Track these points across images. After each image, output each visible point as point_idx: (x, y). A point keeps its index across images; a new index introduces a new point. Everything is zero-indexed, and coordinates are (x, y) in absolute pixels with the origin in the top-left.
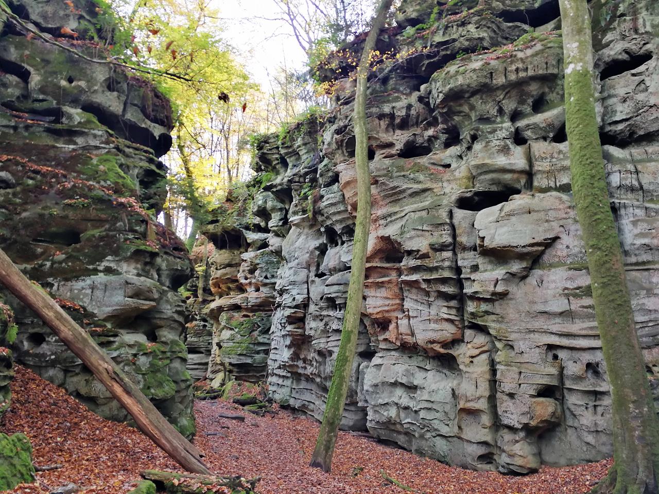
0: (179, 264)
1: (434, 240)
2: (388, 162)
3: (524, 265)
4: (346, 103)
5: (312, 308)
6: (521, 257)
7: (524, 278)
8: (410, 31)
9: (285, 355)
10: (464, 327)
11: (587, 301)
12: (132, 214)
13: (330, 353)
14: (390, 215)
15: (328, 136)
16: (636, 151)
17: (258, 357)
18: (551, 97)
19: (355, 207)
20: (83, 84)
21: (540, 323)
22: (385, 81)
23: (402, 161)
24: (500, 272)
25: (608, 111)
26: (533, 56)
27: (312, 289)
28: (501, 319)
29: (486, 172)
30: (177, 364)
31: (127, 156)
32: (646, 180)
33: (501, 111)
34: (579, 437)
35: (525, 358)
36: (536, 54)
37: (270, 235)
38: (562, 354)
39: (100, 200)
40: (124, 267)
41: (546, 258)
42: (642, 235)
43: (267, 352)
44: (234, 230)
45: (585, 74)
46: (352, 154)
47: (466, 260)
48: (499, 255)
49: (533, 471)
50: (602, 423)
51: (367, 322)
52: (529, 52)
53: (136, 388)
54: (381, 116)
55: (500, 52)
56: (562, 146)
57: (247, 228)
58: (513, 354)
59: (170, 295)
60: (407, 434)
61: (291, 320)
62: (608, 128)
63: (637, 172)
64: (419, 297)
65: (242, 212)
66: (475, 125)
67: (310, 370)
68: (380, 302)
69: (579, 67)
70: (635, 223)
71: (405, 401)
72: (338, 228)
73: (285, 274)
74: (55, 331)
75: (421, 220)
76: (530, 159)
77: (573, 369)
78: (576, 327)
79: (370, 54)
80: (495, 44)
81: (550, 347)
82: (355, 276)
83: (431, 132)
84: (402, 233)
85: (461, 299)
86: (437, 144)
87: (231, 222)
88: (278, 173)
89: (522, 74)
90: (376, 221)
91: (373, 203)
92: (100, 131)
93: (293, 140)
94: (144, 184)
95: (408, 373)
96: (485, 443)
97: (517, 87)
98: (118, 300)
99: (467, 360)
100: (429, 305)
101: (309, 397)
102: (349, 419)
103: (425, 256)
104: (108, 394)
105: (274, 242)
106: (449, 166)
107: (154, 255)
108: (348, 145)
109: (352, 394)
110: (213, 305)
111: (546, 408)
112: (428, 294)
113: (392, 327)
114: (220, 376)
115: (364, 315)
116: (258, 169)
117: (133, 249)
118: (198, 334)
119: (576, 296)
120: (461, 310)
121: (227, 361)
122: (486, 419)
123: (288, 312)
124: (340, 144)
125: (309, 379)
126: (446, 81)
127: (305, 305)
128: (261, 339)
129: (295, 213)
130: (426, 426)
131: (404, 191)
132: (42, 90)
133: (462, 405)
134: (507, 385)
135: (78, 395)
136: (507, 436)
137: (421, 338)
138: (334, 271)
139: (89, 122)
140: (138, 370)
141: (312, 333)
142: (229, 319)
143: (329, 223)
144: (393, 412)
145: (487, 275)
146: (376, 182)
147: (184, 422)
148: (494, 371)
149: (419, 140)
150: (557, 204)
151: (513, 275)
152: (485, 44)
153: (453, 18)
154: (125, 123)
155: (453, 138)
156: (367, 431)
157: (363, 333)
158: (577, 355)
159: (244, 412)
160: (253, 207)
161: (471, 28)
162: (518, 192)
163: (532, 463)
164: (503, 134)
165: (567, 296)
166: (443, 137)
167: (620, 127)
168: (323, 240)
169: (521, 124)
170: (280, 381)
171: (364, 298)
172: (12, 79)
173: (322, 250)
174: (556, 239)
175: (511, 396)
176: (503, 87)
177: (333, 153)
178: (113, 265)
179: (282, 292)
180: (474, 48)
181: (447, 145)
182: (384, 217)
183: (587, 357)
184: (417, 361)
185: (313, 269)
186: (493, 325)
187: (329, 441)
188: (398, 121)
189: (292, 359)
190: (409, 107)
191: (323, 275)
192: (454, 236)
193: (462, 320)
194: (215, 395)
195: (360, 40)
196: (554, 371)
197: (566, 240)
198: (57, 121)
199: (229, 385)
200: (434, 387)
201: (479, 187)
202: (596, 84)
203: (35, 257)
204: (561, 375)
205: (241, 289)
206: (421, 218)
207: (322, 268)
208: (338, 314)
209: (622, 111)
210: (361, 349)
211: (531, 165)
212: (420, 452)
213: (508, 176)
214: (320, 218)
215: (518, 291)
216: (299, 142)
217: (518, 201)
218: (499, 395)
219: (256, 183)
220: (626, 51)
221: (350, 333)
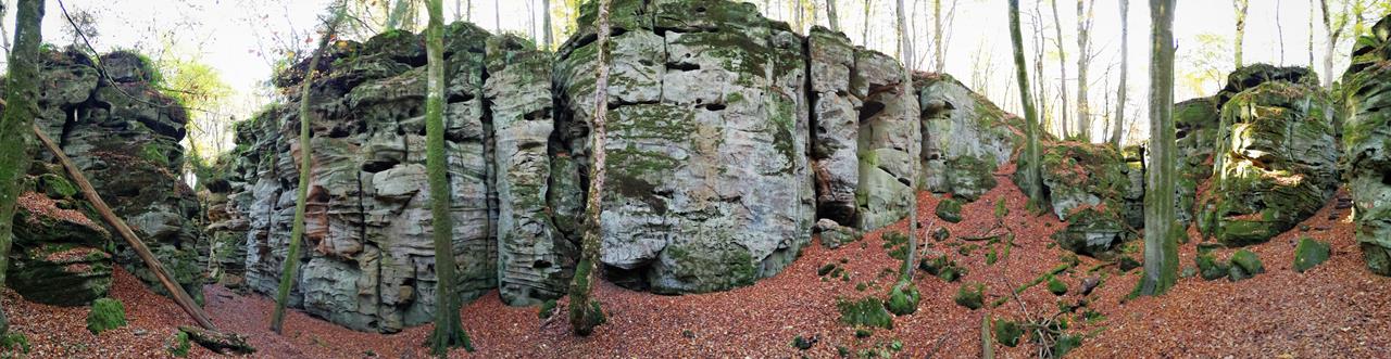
0: (192, 204)
1: (348, 189)
2: (321, 139)
3: (400, 206)
4: (296, 101)
5: (272, 229)
6: (398, 201)
7: (399, 214)
8: (339, 60)
9: (256, 259)
10: (364, 244)
11: (431, 228)
12: (166, 177)
13: (283, 258)
14: (323, 173)
15: (283, 121)
16: (462, 146)
17: (240, 259)
18: (420, 109)
19: (300, 166)
20: (137, 106)
21: (407, 241)
22: (322, 89)
23: (331, 140)
24: (386, 211)
25: (450, 122)
26: (411, 84)
27: (272, 217)
28: (386, 238)
29: (382, 150)
30: (193, 263)
31: (161, 144)
32: (465, 162)
33: (391, 115)
34: (423, 309)
35: (398, 262)
36: (414, 83)
37: (246, 183)
38: (417, 260)
39: (149, 171)
40: (162, 207)
41: (412, 203)
42: (460, 191)
43: (245, 256)
44: (223, 181)
45: (438, 99)
46: (299, 133)
47: (366, 202)
48: (386, 200)
49: (399, 331)
50: (434, 299)
51: (306, 239)
52: (409, 82)
53: (172, 277)
54: (319, 111)
55: (392, 80)
56: (424, 138)
57: (231, 179)
58: (390, 259)
59: (188, 223)
60: (328, 311)
61: (259, 237)
62: (450, 131)
63: (462, 157)
64: (338, 224)
65: (228, 170)
66: (376, 122)
67: (270, 269)
68: (315, 227)
69: (436, 95)
70: (458, 185)
71: (327, 290)
72: (290, 179)
73: (255, 208)
74: (130, 244)
75: (341, 177)
76: (406, 143)
77: (422, 268)
78: (424, 243)
79: (313, 73)
80: (390, 75)
81: (412, 255)
82: (299, 208)
83: (349, 123)
84: (330, 184)
85: (363, 226)
86: (353, 131)
87: (221, 176)
88: (250, 145)
89: (404, 94)
90: (314, 175)
91: (311, 165)
92: (147, 131)
93: (260, 123)
94: (171, 159)
95: (330, 272)
96: (373, 315)
97: (401, 101)
98: (160, 226)
99: (365, 264)
100: (344, 229)
101: (271, 286)
102: (294, 300)
103: (343, 199)
104: (157, 280)
105: (248, 187)
106: (359, 145)
107: (178, 200)
108: (296, 127)
109: (296, 285)
110: (210, 227)
111: (407, 292)
112: (343, 222)
113: (321, 242)
114: (216, 270)
115: (304, 235)
116: (237, 143)
117: (167, 197)
118: (201, 245)
119: (426, 225)
120: (362, 233)
121: (220, 261)
122: (374, 300)
123: (257, 232)
124: (291, 127)
125: (270, 275)
126: (360, 95)
127: (268, 228)
128: (240, 248)
129: (261, 169)
130: (339, 305)
131: (331, 158)
132: (117, 114)
133: (360, 292)
134: (387, 279)
135: (142, 280)
136: (386, 310)
137: (338, 250)
138: (286, 206)
139: (141, 127)
140: (172, 267)
141: (272, 246)
142: (220, 236)
143: (283, 175)
144: (320, 297)
145: (379, 212)
146: (314, 152)
147: (198, 298)
148: (380, 270)
149: (343, 128)
150: (419, 171)
151: (393, 212)
152: (385, 75)
153: (365, 57)
154: (160, 124)
155: (363, 128)
156: (303, 308)
157: (303, 246)
158: (423, 259)
159: (232, 293)
160: (235, 167)
161: (376, 64)
162: (399, 163)
163: (398, 325)
164: (392, 128)
165: (421, 225)
166: (357, 127)
167: (455, 132)
168: (280, 186)
169: (402, 123)
170: (253, 275)
171: (305, 224)
172: (103, 110)
173: (279, 193)
174: (418, 191)
175: (389, 285)
176: (393, 101)
177: (287, 132)
178: (156, 206)
179: (254, 219)
180: (377, 76)
181: (359, 132)
182: (319, 174)
183: (429, 261)
184: (335, 264)
185: (273, 205)
186: (380, 242)
187: (281, 315)
188: (329, 114)
189: (260, 261)
190: (337, 107)
191: (279, 208)
192: (361, 188)
193: (363, 239)
194: (213, 282)
195: (307, 62)
196: (412, 269)
197: (423, 192)
198: (125, 129)
199: (222, 276)
200: (345, 280)
201: (377, 159)
202: (445, 105)
203: (118, 204)
204: (416, 273)
205: (228, 217)
206: (341, 175)
207: (279, 204)
208: (288, 233)
209: (457, 123)
210: (302, 256)
211: (407, 147)
212: (335, 323)
213: (394, 153)
214: (278, 173)
215: (396, 222)
216: (264, 124)
217: (399, 168)
218: (382, 285)
219: (236, 151)
220: (462, 91)
221: (294, 247)
